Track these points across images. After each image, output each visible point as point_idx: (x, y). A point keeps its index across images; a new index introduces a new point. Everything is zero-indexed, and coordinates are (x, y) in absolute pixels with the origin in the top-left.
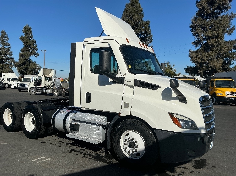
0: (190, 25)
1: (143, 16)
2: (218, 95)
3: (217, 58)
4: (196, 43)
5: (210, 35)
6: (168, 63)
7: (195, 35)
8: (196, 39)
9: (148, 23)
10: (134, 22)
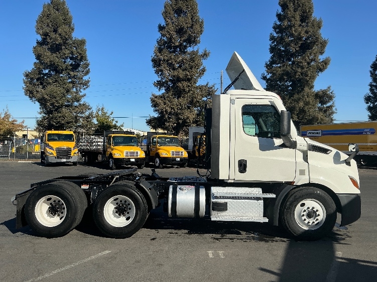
0: (151, 59)
1: (73, 30)
2: (161, 156)
3: (189, 108)
4: (159, 84)
5: (181, 76)
6: (103, 109)
7: (157, 72)
8: (160, 79)
9: (83, 42)
10: (61, 38)
